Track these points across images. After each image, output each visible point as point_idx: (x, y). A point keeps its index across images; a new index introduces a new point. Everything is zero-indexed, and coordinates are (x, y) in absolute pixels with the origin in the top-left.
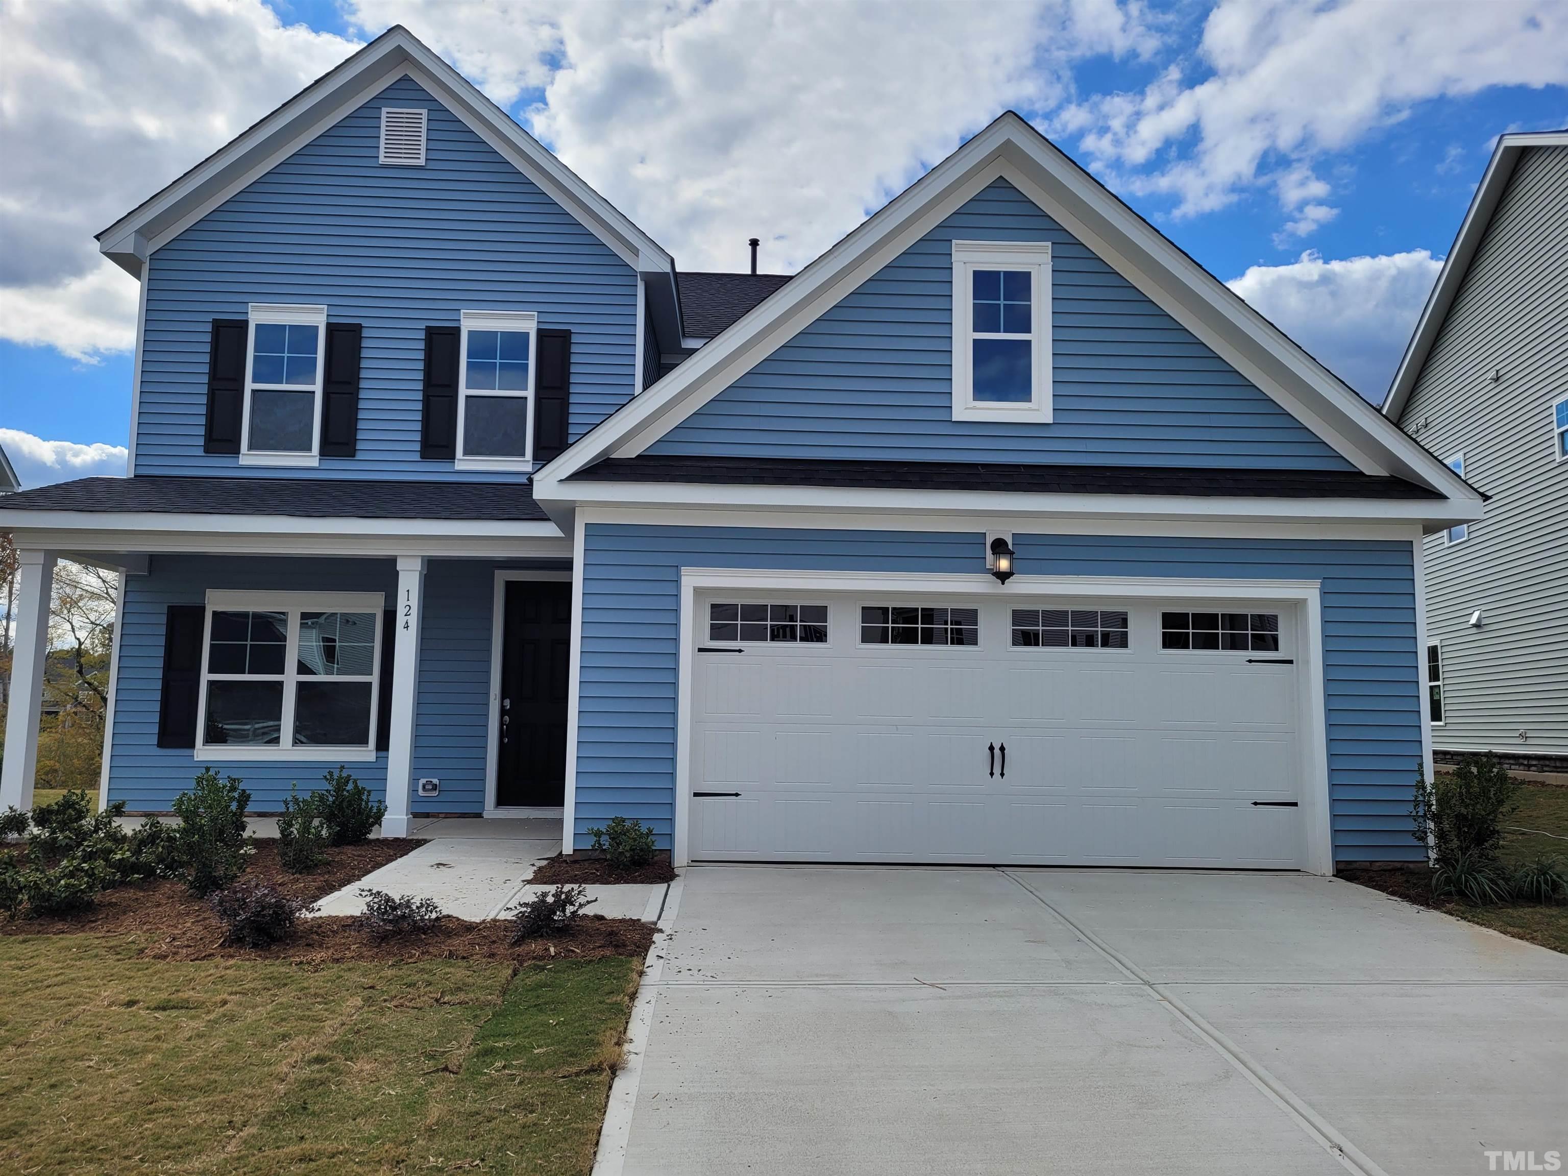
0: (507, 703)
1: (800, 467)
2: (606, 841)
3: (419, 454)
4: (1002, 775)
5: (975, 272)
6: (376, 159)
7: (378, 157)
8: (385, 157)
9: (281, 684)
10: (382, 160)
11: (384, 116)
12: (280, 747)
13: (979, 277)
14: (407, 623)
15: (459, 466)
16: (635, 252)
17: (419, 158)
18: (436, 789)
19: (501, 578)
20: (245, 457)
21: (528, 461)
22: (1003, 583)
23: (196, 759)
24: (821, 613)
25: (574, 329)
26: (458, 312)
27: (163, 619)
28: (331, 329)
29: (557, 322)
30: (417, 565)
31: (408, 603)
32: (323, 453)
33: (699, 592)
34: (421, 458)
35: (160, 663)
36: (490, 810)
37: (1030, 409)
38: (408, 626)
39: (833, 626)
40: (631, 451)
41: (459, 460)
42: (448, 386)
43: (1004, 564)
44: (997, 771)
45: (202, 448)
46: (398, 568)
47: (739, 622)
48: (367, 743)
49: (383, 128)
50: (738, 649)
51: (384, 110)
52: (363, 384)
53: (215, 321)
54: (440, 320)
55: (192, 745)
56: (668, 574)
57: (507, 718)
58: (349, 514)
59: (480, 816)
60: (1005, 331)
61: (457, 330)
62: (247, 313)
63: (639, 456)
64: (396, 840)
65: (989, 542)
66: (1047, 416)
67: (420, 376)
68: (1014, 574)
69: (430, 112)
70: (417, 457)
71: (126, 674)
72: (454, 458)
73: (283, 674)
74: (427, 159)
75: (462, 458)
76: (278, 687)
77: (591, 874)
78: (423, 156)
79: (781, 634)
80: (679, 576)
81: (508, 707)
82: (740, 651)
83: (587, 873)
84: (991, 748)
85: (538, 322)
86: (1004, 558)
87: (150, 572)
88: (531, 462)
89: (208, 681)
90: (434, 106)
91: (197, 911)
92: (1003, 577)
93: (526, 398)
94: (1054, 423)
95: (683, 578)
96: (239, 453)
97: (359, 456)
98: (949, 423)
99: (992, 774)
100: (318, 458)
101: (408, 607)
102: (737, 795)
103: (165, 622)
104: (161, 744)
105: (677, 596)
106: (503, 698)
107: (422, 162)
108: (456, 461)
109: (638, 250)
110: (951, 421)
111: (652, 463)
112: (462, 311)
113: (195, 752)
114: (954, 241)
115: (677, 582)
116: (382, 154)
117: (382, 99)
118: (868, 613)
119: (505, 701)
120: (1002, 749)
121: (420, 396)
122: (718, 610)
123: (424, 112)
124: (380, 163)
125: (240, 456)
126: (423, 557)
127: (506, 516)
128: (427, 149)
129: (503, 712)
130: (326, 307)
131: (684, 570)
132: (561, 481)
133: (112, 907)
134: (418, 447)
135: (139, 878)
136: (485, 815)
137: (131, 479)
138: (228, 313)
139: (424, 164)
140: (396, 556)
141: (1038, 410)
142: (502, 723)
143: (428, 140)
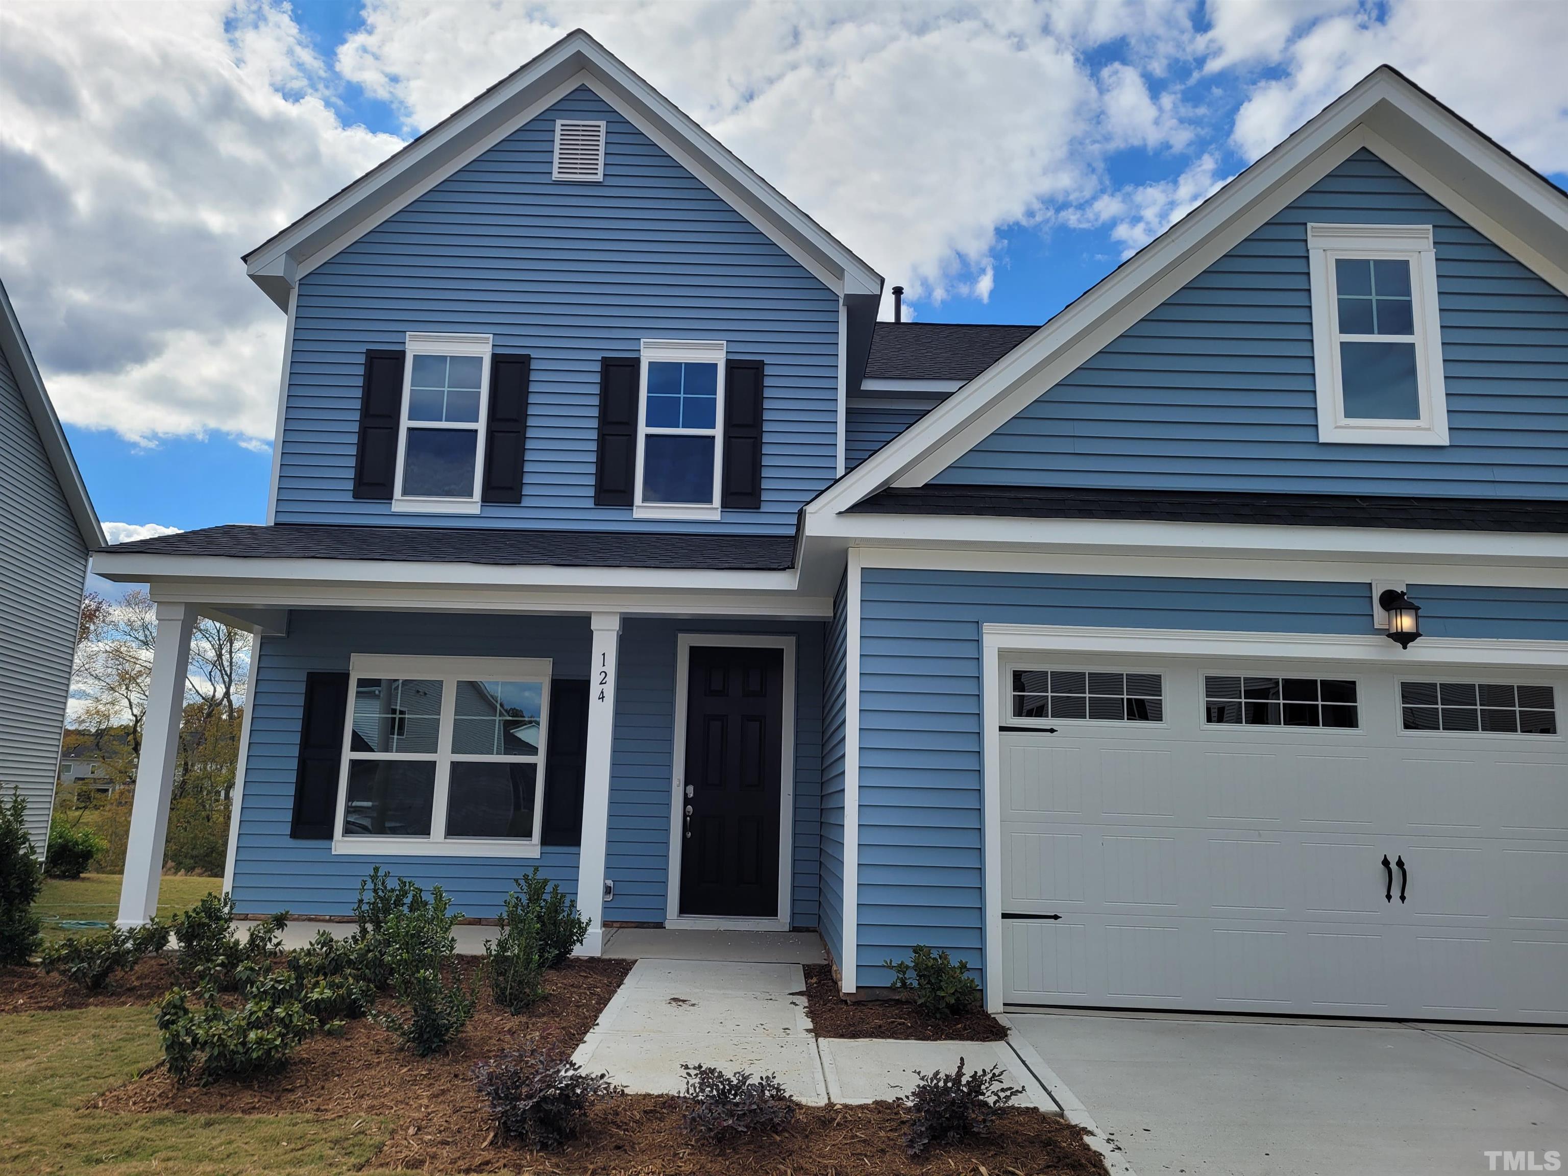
0: (691, 790)
1: (1131, 499)
2: (912, 979)
3: (593, 500)
4: (1403, 898)
5: (1337, 261)
6: (549, 175)
7: (551, 173)
8: (559, 172)
9: (433, 764)
10: (556, 176)
11: (558, 128)
12: (431, 840)
13: (1343, 266)
14: (602, 692)
15: (638, 514)
16: (838, 272)
17: (596, 174)
18: (610, 893)
19: (685, 642)
20: (398, 503)
21: (717, 509)
22: (1405, 647)
23: (333, 853)
24: (1153, 683)
25: (767, 360)
26: (637, 341)
27: (302, 688)
28: (497, 360)
29: (748, 352)
30: (615, 624)
31: (604, 669)
32: (486, 499)
33: (1004, 654)
34: (595, 505)
35: (297, 739)
36: (673, 918)
37: (1419, 428)
38: (603, 697)
39: (1169, 698)
40: (918, 479)
41: (638, 507)
42: (627, 424)
43: (1406, 623)
44: (1396, 892)
45: (351, 493)
46: (592, 628)
47: (1050, 694)
48: (531, 836)
49: (557, 141)
50: (1049, 728)
51: (559, 122)
52: (531, 422)
53: (369, 352)
54: (617, 350)
55: (330, 836)
56: (968, 632)
57: (690, 808)
58: (542, 562)
59: (660, 925)
60: (1380, 333)
61: (637, 361)
62: (405, 343)
63: (926, 485)
64: (592, 959)
65: (1376, 595)
66: (1443, 438)
67: (595, 412)
68: (1420, 635)
69: (609, 124)
70: (590, 503)
71: (256, 751)
72: (632, 505)
73: (436, 752)
74: (604, 175)
75: (641, 504)
76: (431, 766)
77: (900, 1024)
78: (601, 172)
79: (1102, 711)
80: (979, 632)
81: (692, 795)
82: (1052, 731)
83: (893, 1022)
84: (1386, 863)
85: (727, 352)
86: (1407, 614)
87: (288, 633)
88: (720, 510)
89: (350, 760)
90: (613, 117)
91: (425, 1076)
92: (1404, 639)
93: (714, 437)
94: (1451, 446)
95: (984, 636)
96: (392, 499)
97: (526, 502)
98: (1314, 446)
99: (1389, 897)
100: (479, 504)
101: (603, 674)
102: (1056, 917)
103: (304, 691)
104: (294, 835)
105: (978, 660)
106: (686, 784)
107: (599, 178)
108: (635, 508)
109: (843, 270)
110: (1317, 443)
111: (945, 493)
112: (642, 340)
113: (333, 844)
114: (1309, 225)
115: (978, 642)
116: (555, 170)
117: (556, 110)
118: (1214, 685)
119: (688, 788)
120: (1400, 864)
121: (594, 435)
122: (1019, 680)
123: (603, 124)
124: (554, 179)
125: (393, 501)
126: (621, 613)
127: (727, 565)
128: (605, 164)
129: (687, 800)
130: (491, 336)
131: (987, 627)
132: (840, 513)
133: (304, 1064)
134: (591, 492)
135: (340, 1026)
136: (668, 925)
137: (271, 527)
138: (383, 343)
139: (601, 180)
140: (590, 613)
141: (1429, 429)
142: (685, 816)
143: (606, 154)
